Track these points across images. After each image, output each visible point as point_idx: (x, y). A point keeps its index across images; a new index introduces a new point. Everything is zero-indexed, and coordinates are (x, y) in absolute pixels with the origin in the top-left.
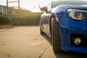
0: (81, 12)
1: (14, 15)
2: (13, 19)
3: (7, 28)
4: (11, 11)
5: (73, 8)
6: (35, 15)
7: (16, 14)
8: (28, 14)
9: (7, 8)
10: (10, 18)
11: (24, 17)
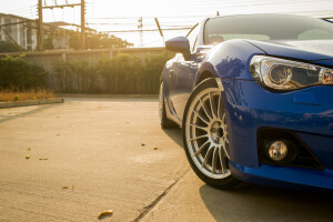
0: (289, 67)
1: (64, 56)
2: (59, 70)
3: (39, 104)
4: (54, 41)
5: (267, 55)
6: (142, 57)
7: (72, 50)
8: (115, 53)
9: (38, 29)
10: (48, 66)
11: (100, 63)
